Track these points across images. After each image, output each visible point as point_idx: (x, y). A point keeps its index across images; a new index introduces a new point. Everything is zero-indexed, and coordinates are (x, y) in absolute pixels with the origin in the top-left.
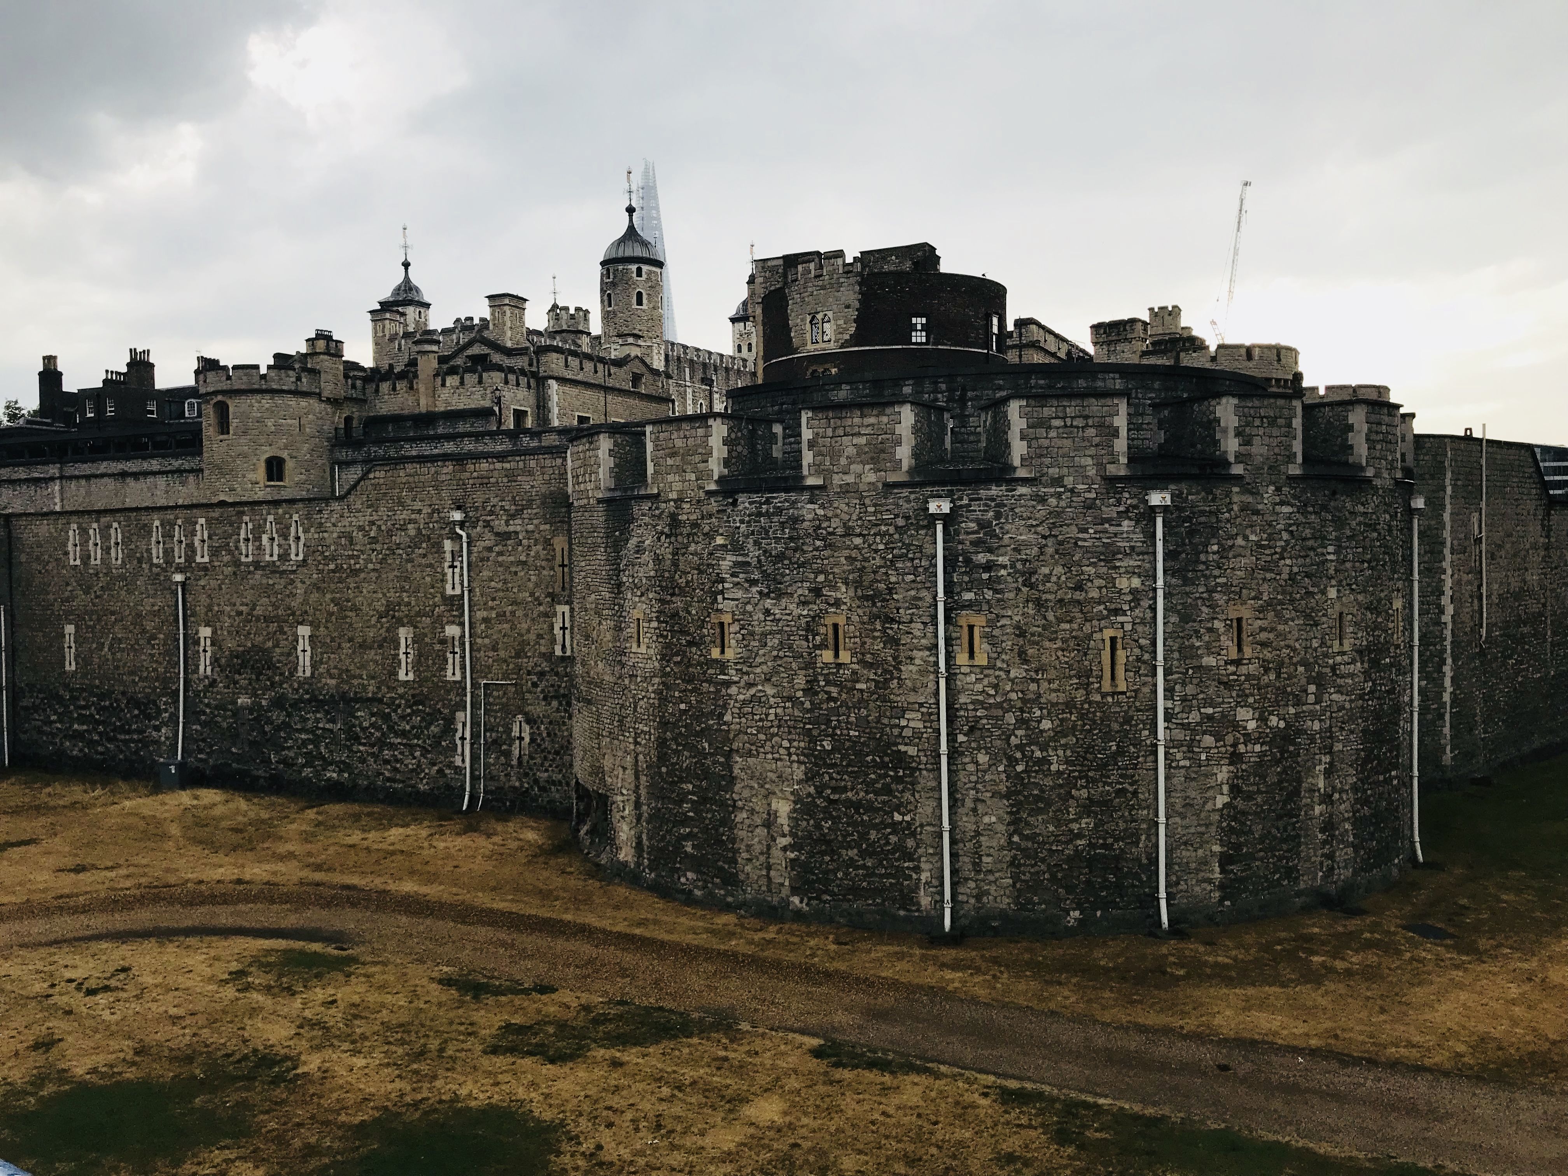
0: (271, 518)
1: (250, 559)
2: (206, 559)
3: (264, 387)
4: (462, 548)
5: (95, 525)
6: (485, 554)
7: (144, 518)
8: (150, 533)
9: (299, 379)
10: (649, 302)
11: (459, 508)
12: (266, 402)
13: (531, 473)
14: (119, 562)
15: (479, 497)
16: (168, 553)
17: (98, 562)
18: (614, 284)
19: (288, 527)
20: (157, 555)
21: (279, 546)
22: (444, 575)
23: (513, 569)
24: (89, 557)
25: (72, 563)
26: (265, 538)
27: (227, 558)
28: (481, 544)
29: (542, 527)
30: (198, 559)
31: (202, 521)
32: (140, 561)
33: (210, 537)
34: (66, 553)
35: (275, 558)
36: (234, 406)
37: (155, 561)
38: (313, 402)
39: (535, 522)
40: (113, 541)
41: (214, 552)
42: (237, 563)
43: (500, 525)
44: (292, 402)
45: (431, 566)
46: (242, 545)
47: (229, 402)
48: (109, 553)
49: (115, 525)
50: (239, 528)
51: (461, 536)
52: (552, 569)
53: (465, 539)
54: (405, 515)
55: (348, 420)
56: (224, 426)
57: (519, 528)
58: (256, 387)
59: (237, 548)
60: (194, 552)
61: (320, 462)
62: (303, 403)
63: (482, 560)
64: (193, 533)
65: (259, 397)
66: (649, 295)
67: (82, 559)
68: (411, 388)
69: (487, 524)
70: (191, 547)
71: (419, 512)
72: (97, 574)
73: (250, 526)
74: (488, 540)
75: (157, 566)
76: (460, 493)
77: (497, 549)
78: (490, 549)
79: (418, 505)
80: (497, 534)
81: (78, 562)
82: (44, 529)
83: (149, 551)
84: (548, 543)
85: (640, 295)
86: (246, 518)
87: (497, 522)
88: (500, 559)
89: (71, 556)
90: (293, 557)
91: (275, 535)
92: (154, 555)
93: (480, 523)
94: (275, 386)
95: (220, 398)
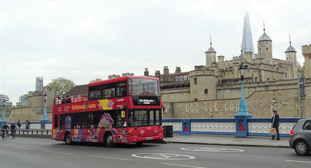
0: (232, 102)
1: (227, 110)
2: (217, 110)
4: (275, 107)
5: (192, 104)
6: (281, 109)
7: (203, 102)
8: (204, 105)
9: (211, 72)
10: (269, 50)
11: (274, 100)
12: (204, 77)
13: (290, 93)
14: (197, 111)
15: (279, 97)
16: (208, 109)
17: (193, 111)
18: (261, 46)
19: (236, 104)
20: (206, 110)
21: (234, 107)
22: (271, 113)
23: (287, 111)
24: (190, 110)
25: (187, 112)
26: (230, 106)
27: (222, 110)
28: (279, 107)
29: (293, 103)
30: (215, 110)
31: (216, 103)
32: (202, 111)
33: (218, 106)
34: (185, 110)
35: (233, 110)
36: (198, 78)
37: (205, 111)
38: (213, 77)
39: (291, 102)
40: (196, 107)
41: (219, 109)
42: (224, 111)
43: (283, 103)
44: (209, 77)
45: (268, 111)
46: (225, 108)
47: (197, 78)
48: (195, 110)
49: (197, 104)
50: (225, 104)
51: (275, 105)
52: (296, 111)
53: (276, 105)
54: (262, 101)
55: (219, 80)
56: (196, 83)
57: (287, 103)
58: (203, 74)
59: (224, 108)
60: (214, 109)
61: (214, 89)
62: (211, 77)
63: (280, 110)
64: (214, 105)
66: (269, 48)
67: (189, 111)
68: (233, 73)
69: (281, 103)
70: (214, 108)
71: (265, 100)
72: (192, 114)
73: (227, 104)
74: (281, 106)
75: (206, 112)
76: (274, 97)
77: (283, 107)
78: (281, 107)
79: (265, 99)
80: (283, 105)
81: (188, 111)
82: (180, 105)
83: (204, 109)
84: (294, 106)
85: (267, 48)
86: (226, 102)
87: (283, 102)
88: (284, 109)
89: (187, 110)
90: (237, 109)
91: (233, 105)
92: (205, 110)
93: (279, 103)
94: (206, 74)
95: (195, 77)
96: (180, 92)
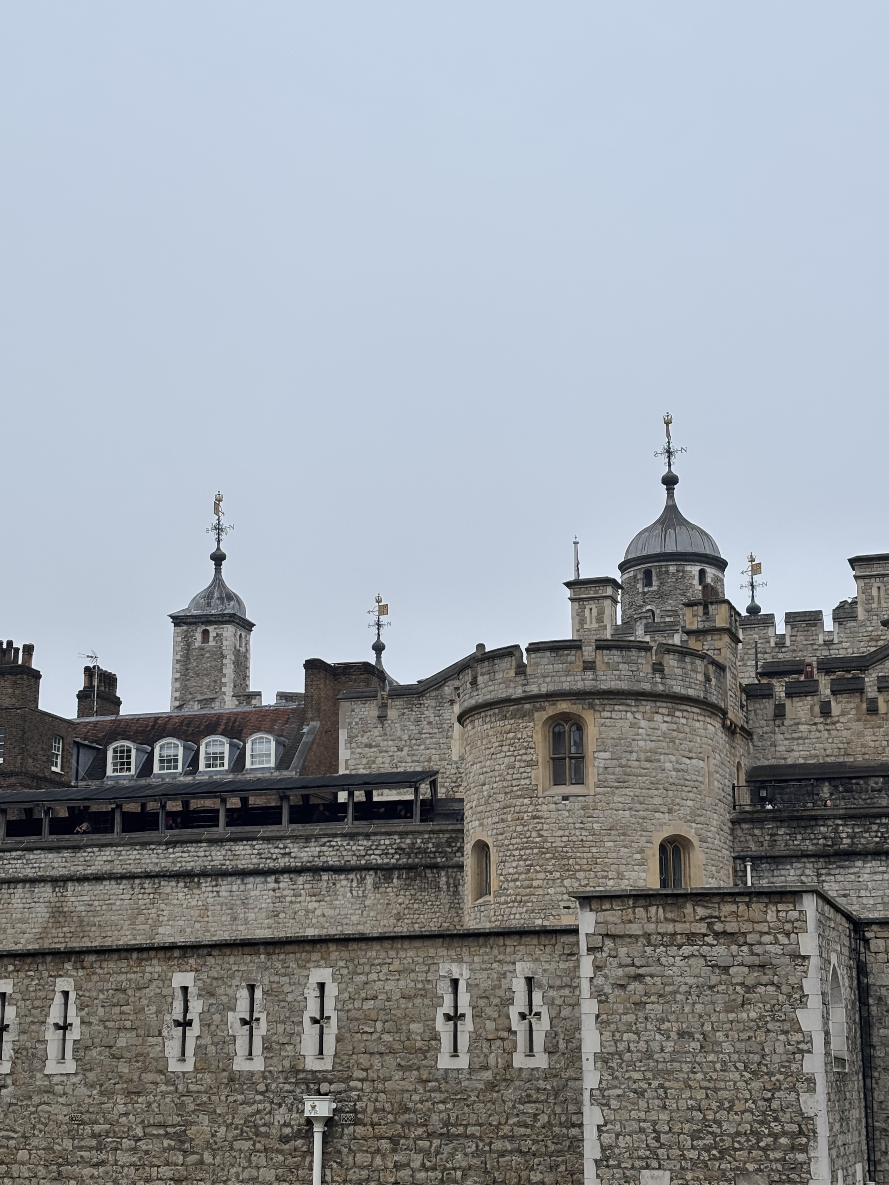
3: (660, 688)
9: (707, 677)
36: (600, 724)
38: (718, 726)
44: (699, 723)
47: (588, 716)
56: (570, 769)
58: (646, 687)
61: (725, 851)
62: (711, 726)
65: (648, 707)
94: (678, 689)
95: (564, 706)
96: (283, 862)
